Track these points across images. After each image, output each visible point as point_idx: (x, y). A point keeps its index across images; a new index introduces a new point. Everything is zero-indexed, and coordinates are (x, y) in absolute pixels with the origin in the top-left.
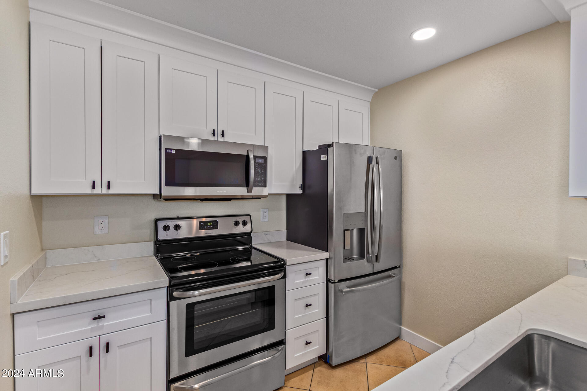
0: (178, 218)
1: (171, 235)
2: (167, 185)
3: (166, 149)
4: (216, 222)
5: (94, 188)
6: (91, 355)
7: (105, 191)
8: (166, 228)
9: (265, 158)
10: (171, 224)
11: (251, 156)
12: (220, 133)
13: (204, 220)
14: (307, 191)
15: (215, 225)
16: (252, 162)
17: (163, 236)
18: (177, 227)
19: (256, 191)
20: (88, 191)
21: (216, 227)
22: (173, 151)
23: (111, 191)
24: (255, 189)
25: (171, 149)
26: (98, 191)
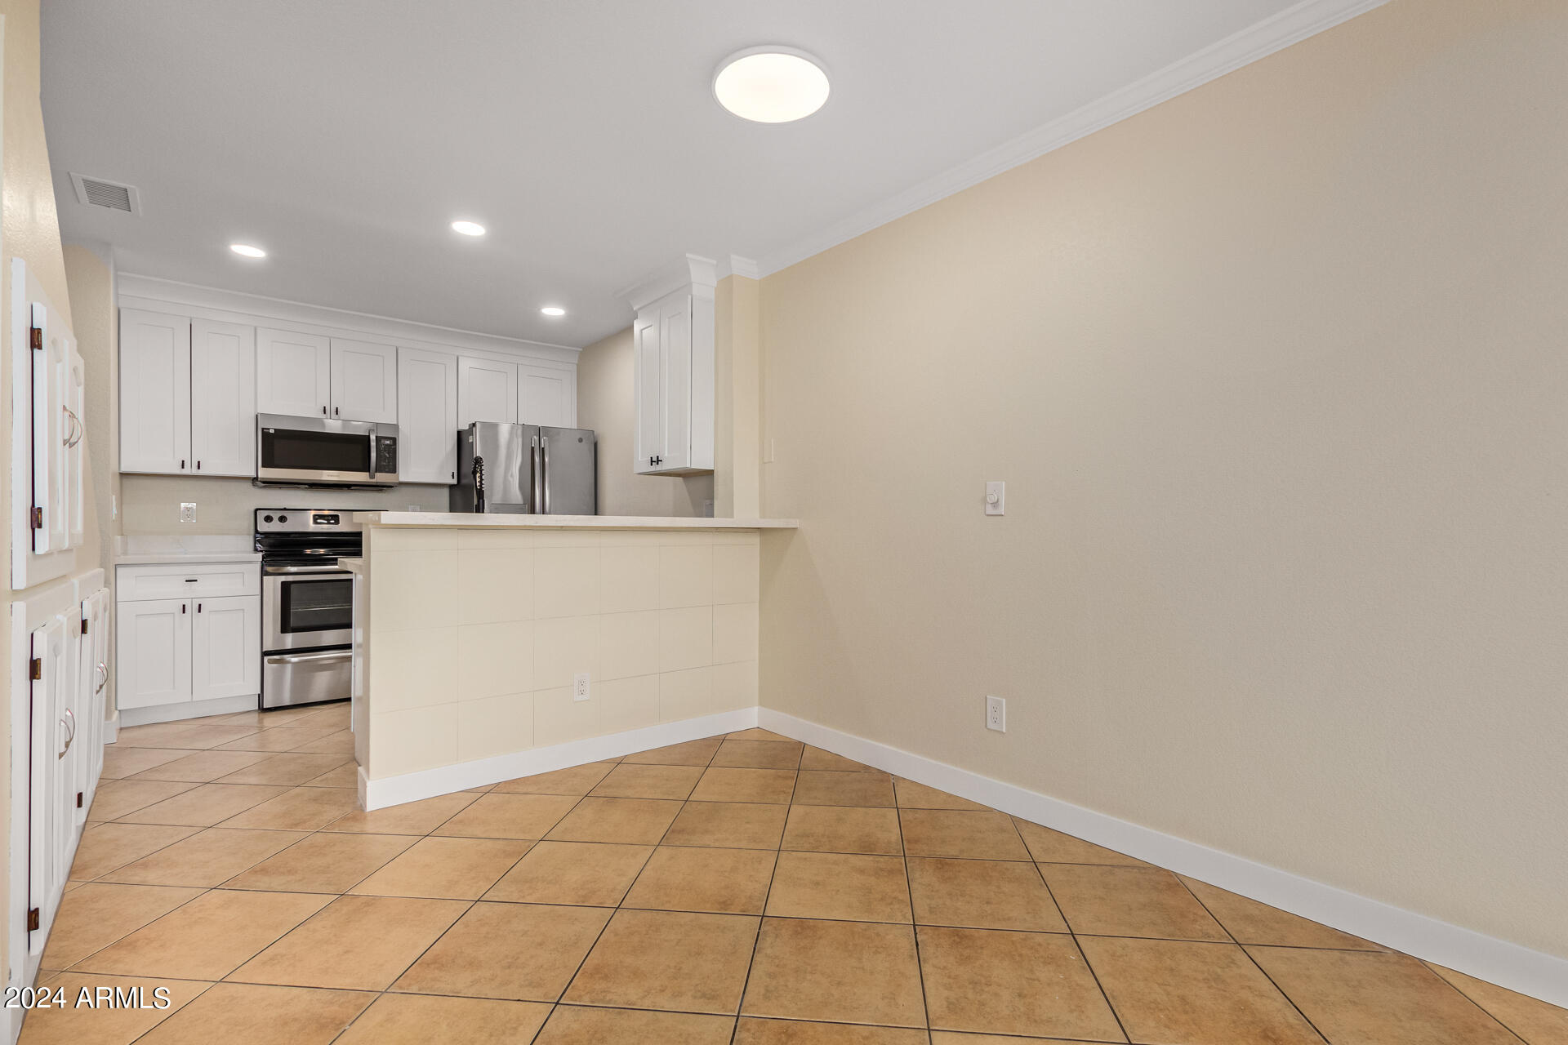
0: (285, 509)
1: (276, 527)
2: (263, 466)
3: (263, 429)
4: (337, 516)
5: (183, 467)
6: (184, 612)
7: (195, 471)
8: (268, 519)
9: (394, 440)
10: (275, 515)
11: (373, 437)
12: (334, 410)
13: (321, 512)
14: (464, 481)
15: (336, 519)
16: (373, 444)
17: (264, 527)
18: (283, 520)
19: (381, 478)
20: (178, 471)
21: (337, 522)
22: (272, 431)
23: (201, 472)
24: (378, 475)
25: (269, 429)
26: (186, 471)
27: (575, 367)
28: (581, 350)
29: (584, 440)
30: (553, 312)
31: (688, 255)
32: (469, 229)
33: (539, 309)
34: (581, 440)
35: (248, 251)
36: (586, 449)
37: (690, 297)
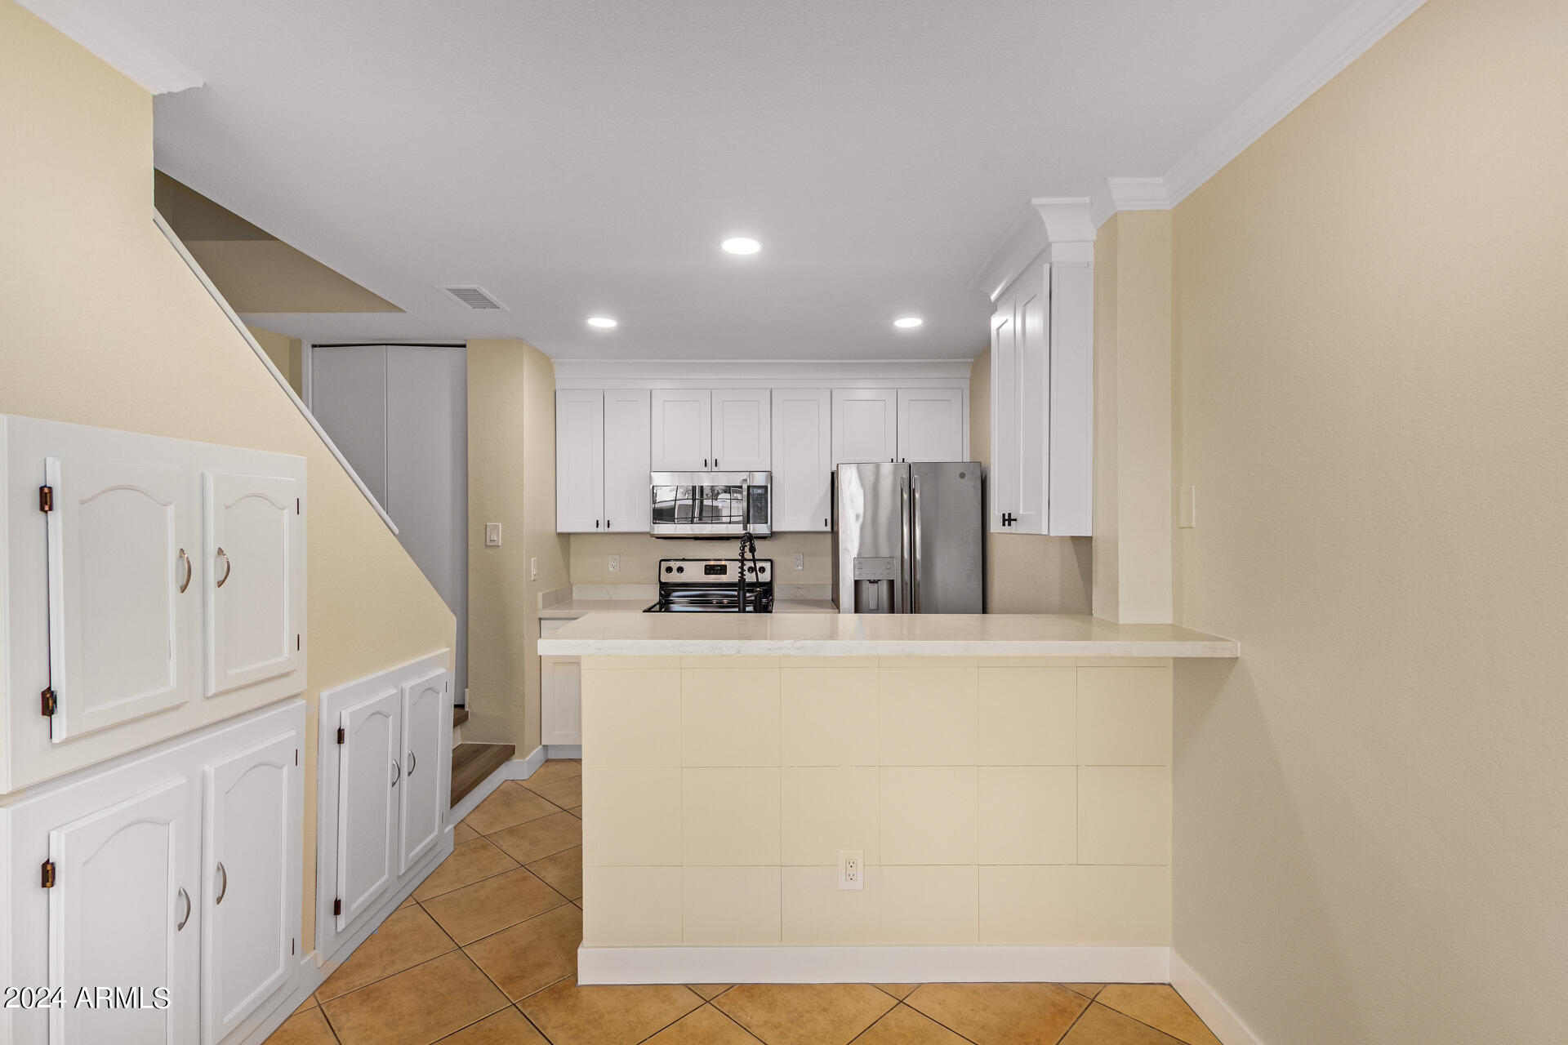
0: (684, 560)
1: (675, 578)
2: (654, 523)
4: (726, 566)
5: (598, 526)
7: (606, 530)
8: (669, 570)
9: (766, 488)
10: (675, 565)
11: (745, 488)
12: (714, 461)
13: (712, 563)
15: (723, 570)
17: (666, 578)
18: (680, 570)
20: (594, 529)
21: (723, 573)
23: (612, 529)
24: (750, 526)
26: (601, 529)
27: (968, 381)
28: (973, 360)
29: (966, 477)
30: (908, 323)
31: (1035, 201)
32: (741, 246)
33: (892, 322)
34: (962, 476)
35: (602, 323)
36: (971, 487)
37: (1046, 267)
